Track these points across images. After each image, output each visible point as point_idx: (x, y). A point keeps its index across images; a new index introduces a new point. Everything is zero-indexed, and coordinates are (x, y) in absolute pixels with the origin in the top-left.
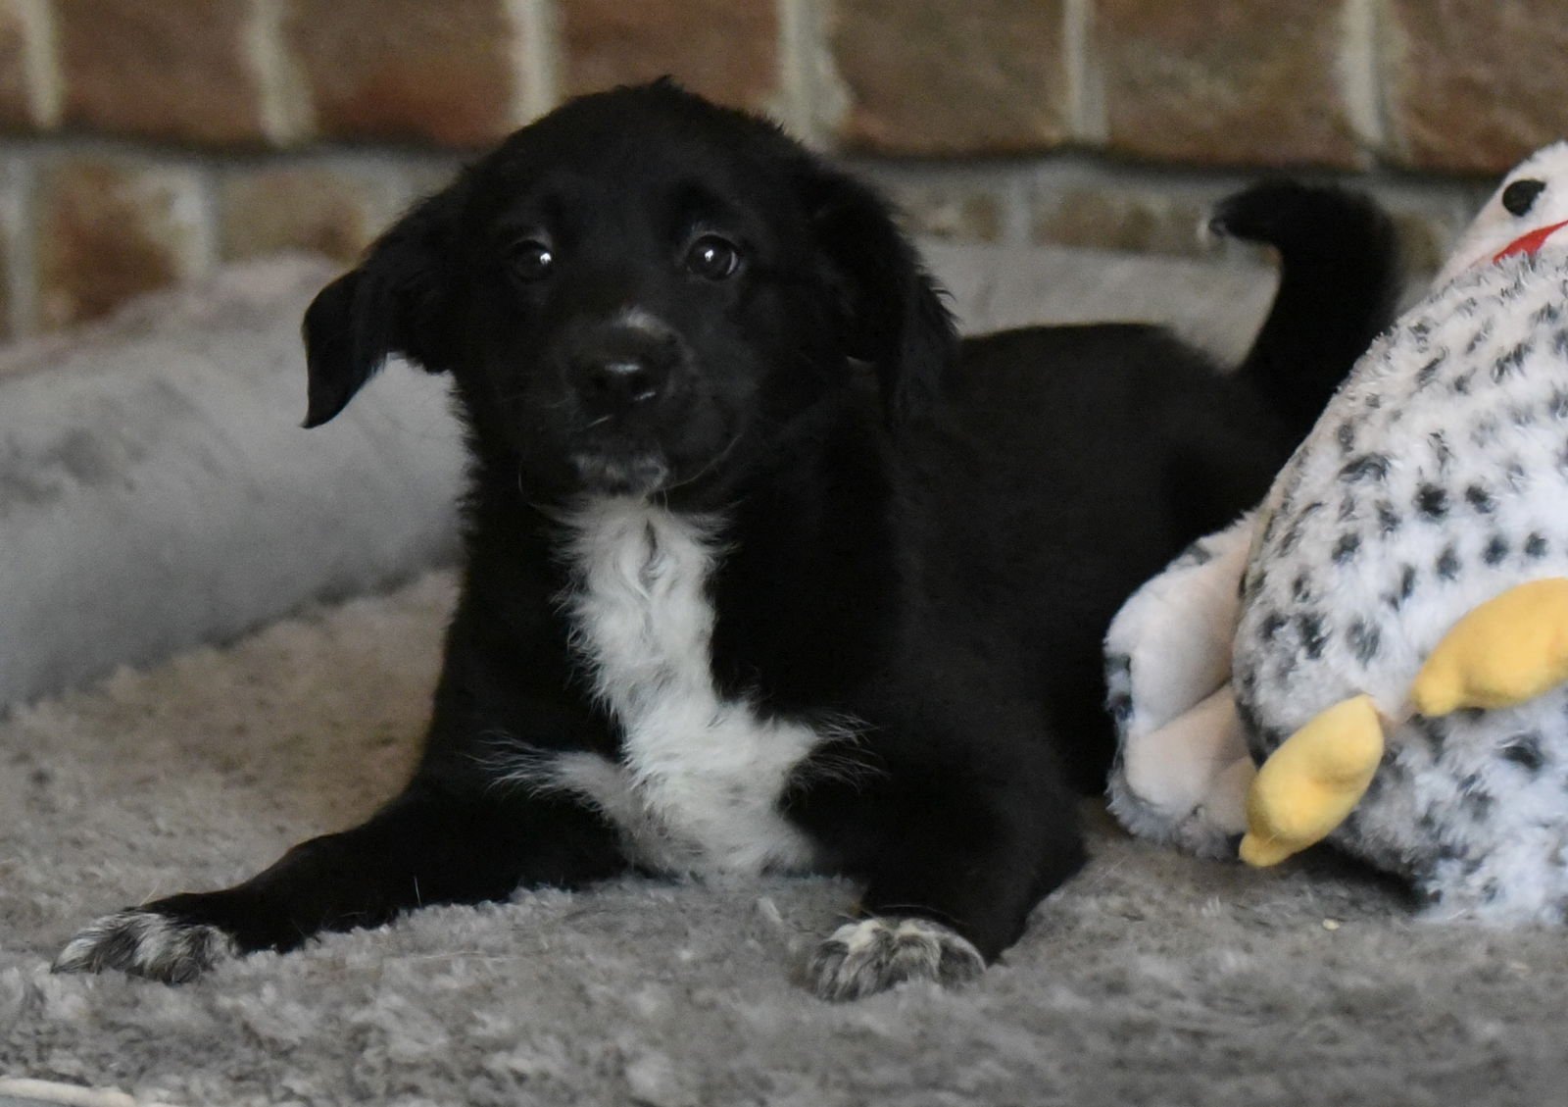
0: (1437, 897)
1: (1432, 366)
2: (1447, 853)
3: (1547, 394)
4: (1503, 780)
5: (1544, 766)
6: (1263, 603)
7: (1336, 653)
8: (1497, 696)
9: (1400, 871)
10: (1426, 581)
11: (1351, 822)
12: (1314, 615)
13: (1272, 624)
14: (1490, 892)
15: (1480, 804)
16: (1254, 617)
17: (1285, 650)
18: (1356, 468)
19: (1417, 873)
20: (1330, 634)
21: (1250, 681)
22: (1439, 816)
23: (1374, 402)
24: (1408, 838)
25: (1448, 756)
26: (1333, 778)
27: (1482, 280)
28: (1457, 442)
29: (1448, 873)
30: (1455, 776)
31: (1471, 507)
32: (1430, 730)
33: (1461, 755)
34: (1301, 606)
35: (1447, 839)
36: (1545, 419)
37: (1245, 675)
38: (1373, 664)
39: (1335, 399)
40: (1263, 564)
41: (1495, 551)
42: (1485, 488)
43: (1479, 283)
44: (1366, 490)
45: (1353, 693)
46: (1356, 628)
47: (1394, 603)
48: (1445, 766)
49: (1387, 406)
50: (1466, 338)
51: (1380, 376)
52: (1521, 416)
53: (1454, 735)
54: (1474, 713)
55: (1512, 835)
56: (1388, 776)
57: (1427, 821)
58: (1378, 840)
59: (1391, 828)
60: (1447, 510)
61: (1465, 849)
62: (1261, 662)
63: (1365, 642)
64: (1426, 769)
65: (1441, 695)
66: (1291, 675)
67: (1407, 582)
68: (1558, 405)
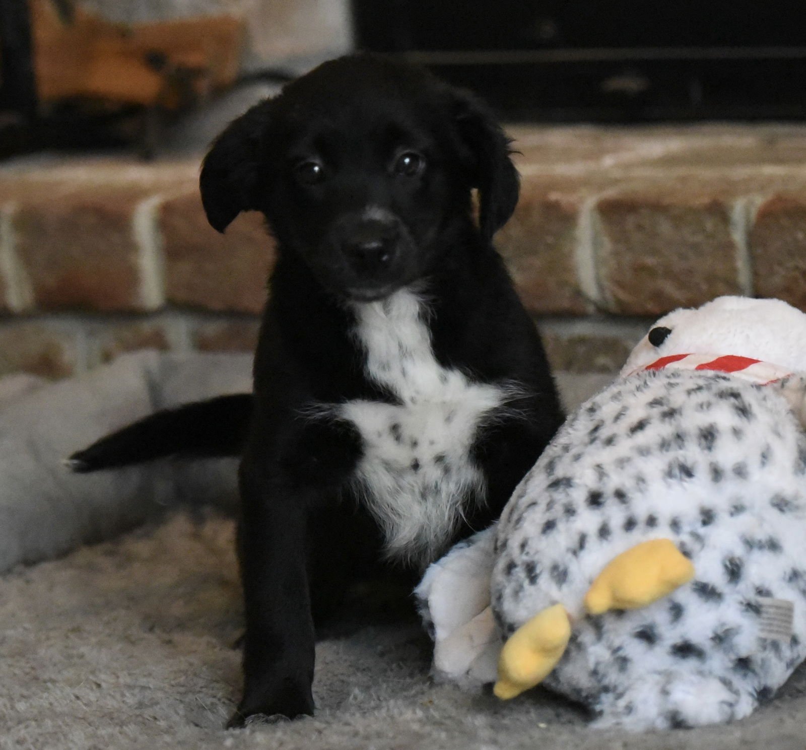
0: (601, 713)
1: (596, 429)
2: (606, 689)
3: (658, 440)
4: (635, 649)
5: (657, 642)
6: (507, 555)
7: (545, 581)
8: (630, 602)
9: (582, 700)
10: (592, 542)
11: (554, 674)
12: (533, 562)
13: (511, 566)
14: (629, 709)
15: (623, 662)
16: (502, 564)
17: (517, 581)
18: (555, 485)
19: (590, 700)
20: (541, 572)
21: (500, 598)
22: (601, 669)
23: (566, 448)
24: (584, 682)
25: (605, 636)
26: (544, 650)
27: (627, 382)
28: (609, 468)
29: (606, 700)
30: (609, 647)
31: (616, 500)
32: (595, 622)
33: (612, 636)
34: (525, 558)
35: (606, 682)
36: (657, 453)
37: (497, 595)
38: (565, 587)
39: (548, 447)
40: (507, 535)
41: (630, 524)
42: (625, 490)
43: (625, 383)
44: (560, 496)
45: (554, 603)
46: (555, 568)
47: (575, 553)
48: (604, 642)
49: (574, 451)
50: (615, 414)
51: (570, 434)
52: (644, 452)
53: (609, 624)
54: (619, 612)
55: (641, 678)
56: (573, 648)
57: (594, 673)
58: (569, 684)
59: (575, 676)
60: (604, 502)
61: (615, 687)
62: (504, 587)
63: (560, 575)
64: (593, 644)
65: (600, 602)
66: (521, 594)
67: (582, 541)
68: (664, 445)
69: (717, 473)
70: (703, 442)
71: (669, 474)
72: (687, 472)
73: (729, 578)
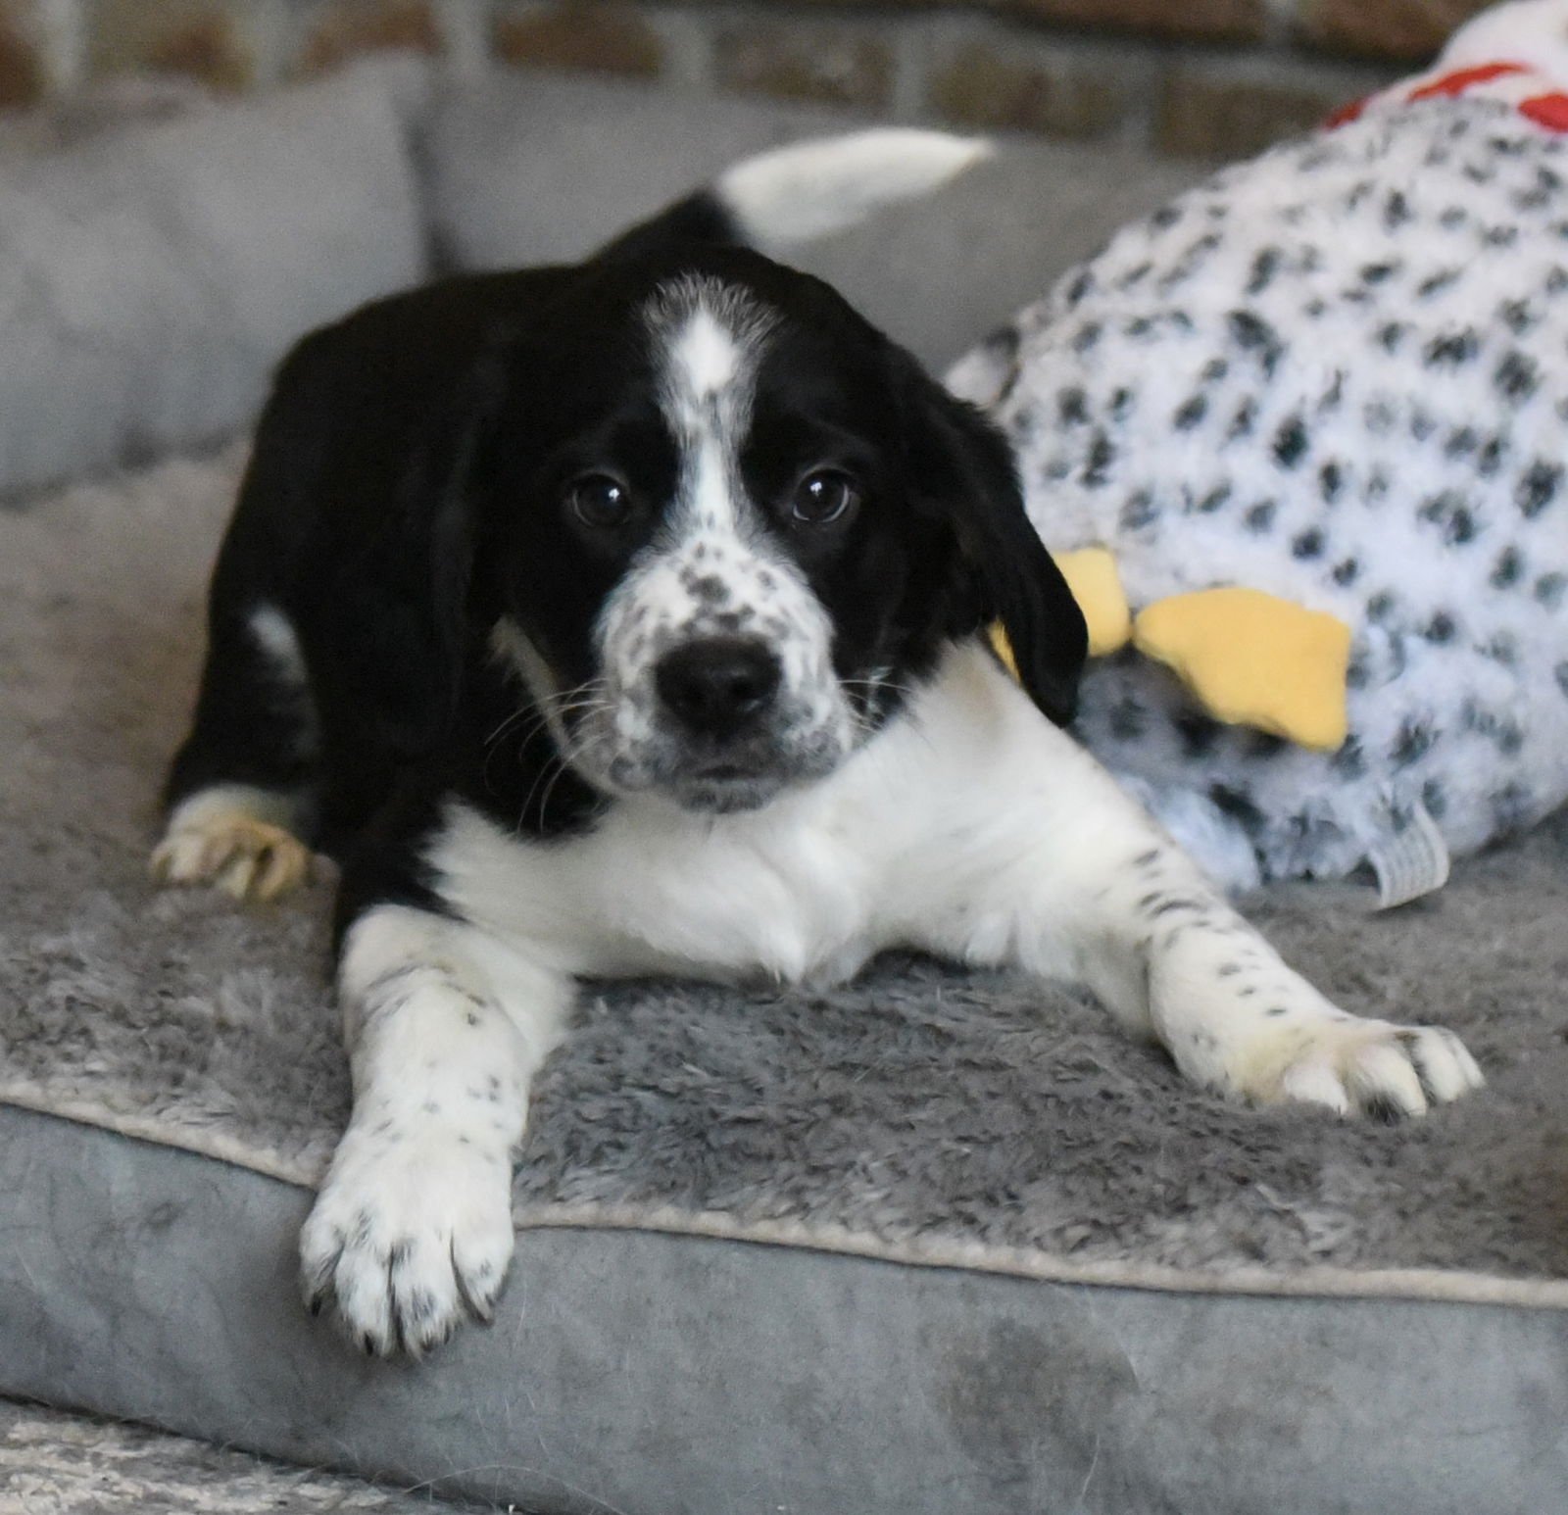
10: (1229, 516)
41: (1308, 546)
42: (1344, 476)
67: (1217, 498)
68: (1460, 442)
69: (1508, 570)
70: (1527, 492)
71: (1431, 510)
72: (1463, 529)
73: (1398, 750)
